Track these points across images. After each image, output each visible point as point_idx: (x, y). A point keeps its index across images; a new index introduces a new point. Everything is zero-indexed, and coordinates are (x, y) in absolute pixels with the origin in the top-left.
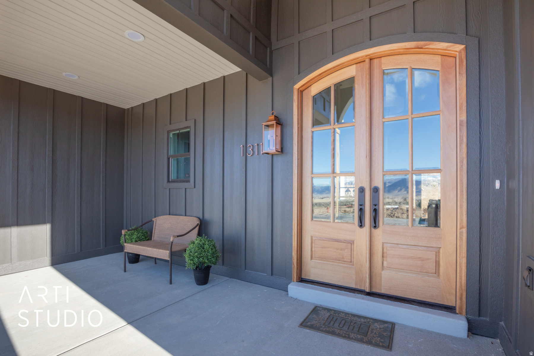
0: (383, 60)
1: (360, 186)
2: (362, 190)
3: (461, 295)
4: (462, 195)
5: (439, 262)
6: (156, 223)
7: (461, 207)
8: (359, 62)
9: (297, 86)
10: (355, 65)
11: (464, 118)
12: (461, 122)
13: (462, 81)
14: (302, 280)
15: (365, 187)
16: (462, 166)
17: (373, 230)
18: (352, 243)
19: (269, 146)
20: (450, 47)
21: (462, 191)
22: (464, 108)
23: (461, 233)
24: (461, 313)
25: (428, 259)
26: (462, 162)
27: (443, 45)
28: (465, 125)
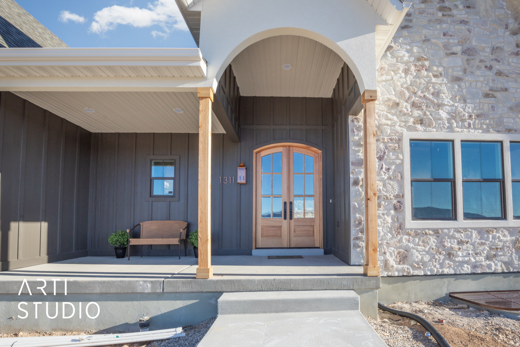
0: (294, 148)
1: (284, 201)
2: (285, 203)
3: (321, 241)
4: (321, 205)
5: (314, 231)
6: (143, 227)
7: (321, 209)
8: (284, 146)
9: (255, 151)
10: (282, 147)
11: (322, 177)
12: (321, 178)
13: (321, 163)
14: (256, 248)
15: (287, 202)
16: (321, 194)
17: (290, 220)
18: (281, 227)
19: (240, 179)
20: (318, 150)
21: (321, 203)
22: (322, 173)
23: (321, 218)
24: (321, 248)
25: (310, 230)
26: (321, 193)
27: (315, 149)
28: (322, 179)
